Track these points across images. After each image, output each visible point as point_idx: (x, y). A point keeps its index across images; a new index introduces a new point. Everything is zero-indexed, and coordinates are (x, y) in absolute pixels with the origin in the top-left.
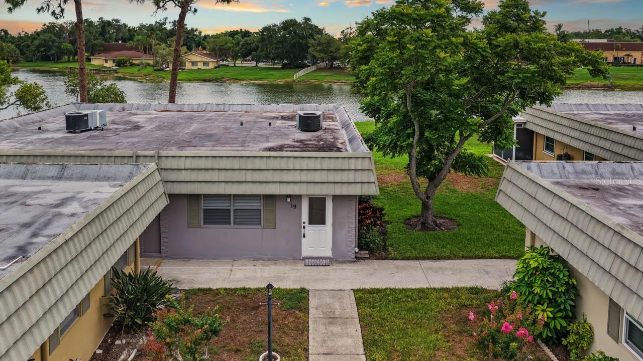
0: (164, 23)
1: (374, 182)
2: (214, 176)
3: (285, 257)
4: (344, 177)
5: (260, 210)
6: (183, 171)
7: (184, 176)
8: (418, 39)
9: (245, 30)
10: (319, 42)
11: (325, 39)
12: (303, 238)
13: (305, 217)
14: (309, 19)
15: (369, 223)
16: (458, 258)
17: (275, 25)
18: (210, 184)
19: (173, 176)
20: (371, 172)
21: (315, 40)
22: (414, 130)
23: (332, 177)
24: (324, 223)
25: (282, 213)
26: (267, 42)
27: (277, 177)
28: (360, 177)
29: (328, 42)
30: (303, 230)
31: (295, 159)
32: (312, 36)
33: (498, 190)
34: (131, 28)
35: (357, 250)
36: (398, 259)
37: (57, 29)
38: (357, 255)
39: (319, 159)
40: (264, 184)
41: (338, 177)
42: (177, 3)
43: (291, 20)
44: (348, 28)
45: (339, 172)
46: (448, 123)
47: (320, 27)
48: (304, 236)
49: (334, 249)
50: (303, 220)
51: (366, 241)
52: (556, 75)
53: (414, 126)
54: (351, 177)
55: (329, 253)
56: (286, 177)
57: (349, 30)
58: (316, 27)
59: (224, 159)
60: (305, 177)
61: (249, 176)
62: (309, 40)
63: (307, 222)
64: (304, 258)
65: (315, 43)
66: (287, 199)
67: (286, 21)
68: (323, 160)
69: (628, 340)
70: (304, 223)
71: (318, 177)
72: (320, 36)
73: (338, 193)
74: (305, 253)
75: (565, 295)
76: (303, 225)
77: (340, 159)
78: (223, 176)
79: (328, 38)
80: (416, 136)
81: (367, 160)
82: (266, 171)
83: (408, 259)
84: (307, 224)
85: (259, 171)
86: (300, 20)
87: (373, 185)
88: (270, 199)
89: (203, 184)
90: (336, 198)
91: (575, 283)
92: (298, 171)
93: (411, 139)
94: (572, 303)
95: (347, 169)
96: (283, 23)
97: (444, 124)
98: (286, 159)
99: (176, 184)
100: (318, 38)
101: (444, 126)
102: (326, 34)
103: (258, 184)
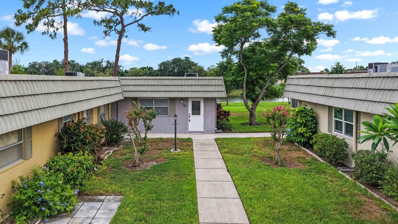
0: (102, 62)
1: (224, 91)
2: (145, 88)
3: (180, 132)
4: (210, 89)
5: (168, 107)
6: (130, 86)
7: (131, 88)
8: (244, 16)
9: (150, 67)
10: (195, 70)
11: (198, 69)
12: (189, 122)
13: (190, 111)
14: (188, 58)
15: (222, 118)
16: (267, 132)
17: (168, 61)
18: (143, 92)
19: (125, 88)
20: (222, 86)
21: (192, 70)
22: (244, 72)
23: (203, 89)
24: (199, 114)
25: (179, 109)
26: (163, 71)
27: (176, 89)
28: (217, 88)
29: (200, 71)
30: (189, 117)
31: (185, 80)
32: (190, 67)
33: (284, 91)
34: (81, 66)
35: (216, 129)
36: (237, 133)
37: (37, 66)
38: (216, 131)
39: (197, 80)
40: (170, 92)
41: (206, 89)
42: (117, 31)
43: (178, 58)
44: (212, 66)
45: (207, 86)
46: (261, 66)
47: (195, 62)
48: (190, 121)
49: (205, 127)
50: (189, 113)
51: (221, 124)
52: (309, 33)
53: (244, 71)
54: (213, 88)
55: (202, 130)
56: (181, 89)
57: (212, 67)
58: (193, 62)
59: (150, 80)
60: (190, 89)
61: (163, 88)
62: (188, 69)
63: (191, 114)
64: (190, 132)
65: (192, 71)
66: (181, 102)
67: (174, 59)
68: (199, 81)
69: (336, 130)
70: (190, 114)
71: (197, 88)
72: (195, 67)
73: (206, 96)
74: (190, 130)
75: (311, 122)
76: (189, 115)
77: (207, 80)
78: (150, 89)
79: (200, 68)
80: (245, 76)
81: (220, 80)
82: (171, 86)
83: (242, 132)
84: (191, 115)
85: (168, 86)
86: (183, 58)
87: (224, 92)
88: (173, 100)
89: (140, 92)
90: (206, 99)
91: (315, 115)
92: (187, 86)
93: (243, 77)
94: (315, 125)
95: (211, 84)
96: (173, 60)
97: (259, 67)
98: (180, 80)
99: (127, 92)
100: (194, 69)
101: (259, 68)
102: (199, 66)
103: (167, 92)
